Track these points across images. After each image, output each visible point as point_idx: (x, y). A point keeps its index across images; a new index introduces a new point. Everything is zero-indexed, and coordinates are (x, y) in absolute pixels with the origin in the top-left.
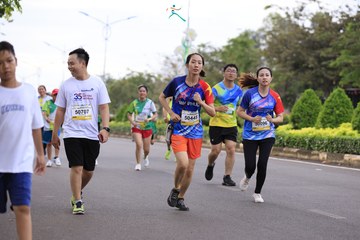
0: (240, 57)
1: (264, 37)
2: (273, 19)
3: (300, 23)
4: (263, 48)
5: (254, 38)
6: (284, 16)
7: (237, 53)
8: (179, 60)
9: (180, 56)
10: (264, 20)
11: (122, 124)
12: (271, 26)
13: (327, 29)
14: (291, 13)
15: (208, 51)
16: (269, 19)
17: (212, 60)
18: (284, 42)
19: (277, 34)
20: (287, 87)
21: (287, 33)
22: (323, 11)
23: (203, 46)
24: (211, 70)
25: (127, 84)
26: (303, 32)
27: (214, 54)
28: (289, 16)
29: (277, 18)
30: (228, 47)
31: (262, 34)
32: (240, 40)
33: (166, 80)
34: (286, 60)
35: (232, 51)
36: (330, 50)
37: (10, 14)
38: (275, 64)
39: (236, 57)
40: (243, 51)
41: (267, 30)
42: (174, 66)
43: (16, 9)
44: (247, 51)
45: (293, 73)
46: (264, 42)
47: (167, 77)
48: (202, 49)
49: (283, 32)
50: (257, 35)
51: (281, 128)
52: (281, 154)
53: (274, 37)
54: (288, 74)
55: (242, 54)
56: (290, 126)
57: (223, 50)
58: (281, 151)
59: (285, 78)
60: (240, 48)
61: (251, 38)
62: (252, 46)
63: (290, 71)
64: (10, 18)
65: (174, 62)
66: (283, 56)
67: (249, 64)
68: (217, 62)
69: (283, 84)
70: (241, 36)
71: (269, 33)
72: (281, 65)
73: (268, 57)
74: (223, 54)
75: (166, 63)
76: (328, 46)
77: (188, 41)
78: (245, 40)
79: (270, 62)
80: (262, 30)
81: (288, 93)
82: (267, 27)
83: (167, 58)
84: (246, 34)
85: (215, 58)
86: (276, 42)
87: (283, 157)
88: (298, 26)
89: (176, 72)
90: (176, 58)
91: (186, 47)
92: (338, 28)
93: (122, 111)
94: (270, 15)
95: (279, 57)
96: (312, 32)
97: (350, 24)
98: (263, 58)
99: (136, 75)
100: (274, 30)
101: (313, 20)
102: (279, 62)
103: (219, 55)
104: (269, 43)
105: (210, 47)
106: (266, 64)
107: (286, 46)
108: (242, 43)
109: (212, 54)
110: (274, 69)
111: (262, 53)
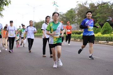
0: (70, 15)
1: (77, 10)
2: (79, 5)
3: (86, 6)
4: (76, 13)
6: (82, 4)
7: (69, 14)
10: (77, 5)
11: (39, 34)
12: (78, 7)
13: (93, 7)
14: (84, 3)
15: (62, 14)
16: (78, 5)
17: (63, 17)
18: (82, 11)
19: (80, 9)
21: (83, 9)
22: (92, 3)
23: (60, 13)
24: (62, 19)
25: (40, 24)
26: (87, 8)
28: (83, 4)
29: (80, 5)
30: (67, 13)
31: (76, 9)
34: (83, 16)
35: (68, 14)
36: (94, 13)
37: (8, 5)
38: (80, 17)
40: (71, 14)
41: (77, 8)
43: (9, 3)
44: (72, 14)
50: (75, 9)
53: (79, 10)
60: (70, 13)
61: (73, 10)
62: (73, 12)
64: (8, 6)
66: (82, 15)
68: (64, 17)
70: (70, 10)
71: (78, 9)
73: (78, 15)
76: (94, 12)
78: (71, 11)
80: (76, 8)
82: (77, 7)
84: (72, 9)
85: (63, 16)
86: (80, 11)
88: (85, 7)
92: (96, 7)
93: (39, 31)
94: (78, 4)
95: (81, 15)
96: (89, 8)
97: (100, 6)
98: (76, 16)
99: (42, 21)
100: (79, 8)
101: (90, 5)
102: (81, 16)
104: (78, 11)
105: (62, 13)
106: (77, 17)
107: (83, 12)
108: (71, 12)
109: (63, 15)
110: (80, 18)
111: (76, 14)
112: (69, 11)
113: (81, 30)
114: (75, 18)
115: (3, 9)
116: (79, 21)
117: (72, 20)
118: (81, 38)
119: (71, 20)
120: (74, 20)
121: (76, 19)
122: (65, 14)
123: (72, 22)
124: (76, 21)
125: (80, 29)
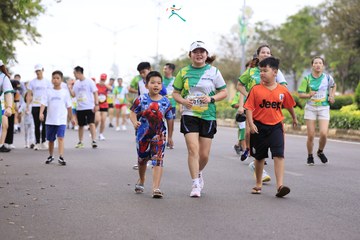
0: (300, 35)
1: (325, 13)
4: (323, 25)
5: (314, 14)
7: (297, 31)
8: (235, 39)
9: (236, 35)
12: (332, 2)
15: (266, 29)
17: (269, 39)
18: (347, 19)
19: (339, 10)
20: (350, 66)
21: (349, 8)
23: (261, 24)
25: (181, 65)
27: (272, 32)
30: (287, 25)
31: (323, 10)
32: (299, 17)
33: (222, 60)
34: (349, 37)
35: (291, 29)
38: (337, 41)
39: (295, 34)
40: (303, 28)
41: (328, 5)
42: (230, 45)
44: (306, 27)
45: (356, 50)
46: (325, 18)
47: (222, 57)
48: (259, 27)
49: (345, 8)
50: (318, 11)
51: (345, 110)
52: (345, 136)
53: (336, 13)
54: (351, 51)
55: (302, 31)
56: (354, 106)
57: (282, 27)
58: (345, 133)
59: (348, 56)
60: (299, 24)
61: (310, 14)
62: (312, 23)
63: (354, 48)
65: (230, 41)
66: (345, 32)
67: (309, 42)
68: (275, 41)
69: (346, 62)
70: (300, 13)
71: (330, 9)
72: (343, 42)
73: (329, 34)
74: (282, 32)
75: (221, 43)
77: (244, 18)
78: (305, 16)
79: (332, 39)
80: (323, 5)
81: (351, 72)
82: (327, 2)
83: (223, 37)
84: (306, 10)
85: (273, 37)
86: (337, 18)
87: (347, 139)
89: (232, 52)
90: (232, 37)
91: (243, 26)
95: (342, 35)
98: (324, 35)
100: (335, 5)
102: (341, 39)
103: (277, 33)
104: (330, 19)
105: (268, 25)
106: (327, 42)
107: (349, 22)
108: (302, 20)
109: (270, 32)
110: (336, 47)
111: (322, 30)
112: (294, 18)
113: (343, 92)
114: (317, 44)
115: (39, 8)
116: (333, 55)
117: (308, 52)
118: (340, 124)
119: (302, 53)
120: (313, 53)
121: (321, 48)
122: (279, 29)
123: (306, 62)
124: (323, 56)
125: (338, 90)
